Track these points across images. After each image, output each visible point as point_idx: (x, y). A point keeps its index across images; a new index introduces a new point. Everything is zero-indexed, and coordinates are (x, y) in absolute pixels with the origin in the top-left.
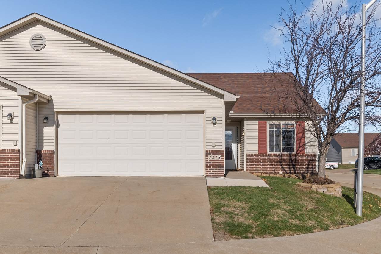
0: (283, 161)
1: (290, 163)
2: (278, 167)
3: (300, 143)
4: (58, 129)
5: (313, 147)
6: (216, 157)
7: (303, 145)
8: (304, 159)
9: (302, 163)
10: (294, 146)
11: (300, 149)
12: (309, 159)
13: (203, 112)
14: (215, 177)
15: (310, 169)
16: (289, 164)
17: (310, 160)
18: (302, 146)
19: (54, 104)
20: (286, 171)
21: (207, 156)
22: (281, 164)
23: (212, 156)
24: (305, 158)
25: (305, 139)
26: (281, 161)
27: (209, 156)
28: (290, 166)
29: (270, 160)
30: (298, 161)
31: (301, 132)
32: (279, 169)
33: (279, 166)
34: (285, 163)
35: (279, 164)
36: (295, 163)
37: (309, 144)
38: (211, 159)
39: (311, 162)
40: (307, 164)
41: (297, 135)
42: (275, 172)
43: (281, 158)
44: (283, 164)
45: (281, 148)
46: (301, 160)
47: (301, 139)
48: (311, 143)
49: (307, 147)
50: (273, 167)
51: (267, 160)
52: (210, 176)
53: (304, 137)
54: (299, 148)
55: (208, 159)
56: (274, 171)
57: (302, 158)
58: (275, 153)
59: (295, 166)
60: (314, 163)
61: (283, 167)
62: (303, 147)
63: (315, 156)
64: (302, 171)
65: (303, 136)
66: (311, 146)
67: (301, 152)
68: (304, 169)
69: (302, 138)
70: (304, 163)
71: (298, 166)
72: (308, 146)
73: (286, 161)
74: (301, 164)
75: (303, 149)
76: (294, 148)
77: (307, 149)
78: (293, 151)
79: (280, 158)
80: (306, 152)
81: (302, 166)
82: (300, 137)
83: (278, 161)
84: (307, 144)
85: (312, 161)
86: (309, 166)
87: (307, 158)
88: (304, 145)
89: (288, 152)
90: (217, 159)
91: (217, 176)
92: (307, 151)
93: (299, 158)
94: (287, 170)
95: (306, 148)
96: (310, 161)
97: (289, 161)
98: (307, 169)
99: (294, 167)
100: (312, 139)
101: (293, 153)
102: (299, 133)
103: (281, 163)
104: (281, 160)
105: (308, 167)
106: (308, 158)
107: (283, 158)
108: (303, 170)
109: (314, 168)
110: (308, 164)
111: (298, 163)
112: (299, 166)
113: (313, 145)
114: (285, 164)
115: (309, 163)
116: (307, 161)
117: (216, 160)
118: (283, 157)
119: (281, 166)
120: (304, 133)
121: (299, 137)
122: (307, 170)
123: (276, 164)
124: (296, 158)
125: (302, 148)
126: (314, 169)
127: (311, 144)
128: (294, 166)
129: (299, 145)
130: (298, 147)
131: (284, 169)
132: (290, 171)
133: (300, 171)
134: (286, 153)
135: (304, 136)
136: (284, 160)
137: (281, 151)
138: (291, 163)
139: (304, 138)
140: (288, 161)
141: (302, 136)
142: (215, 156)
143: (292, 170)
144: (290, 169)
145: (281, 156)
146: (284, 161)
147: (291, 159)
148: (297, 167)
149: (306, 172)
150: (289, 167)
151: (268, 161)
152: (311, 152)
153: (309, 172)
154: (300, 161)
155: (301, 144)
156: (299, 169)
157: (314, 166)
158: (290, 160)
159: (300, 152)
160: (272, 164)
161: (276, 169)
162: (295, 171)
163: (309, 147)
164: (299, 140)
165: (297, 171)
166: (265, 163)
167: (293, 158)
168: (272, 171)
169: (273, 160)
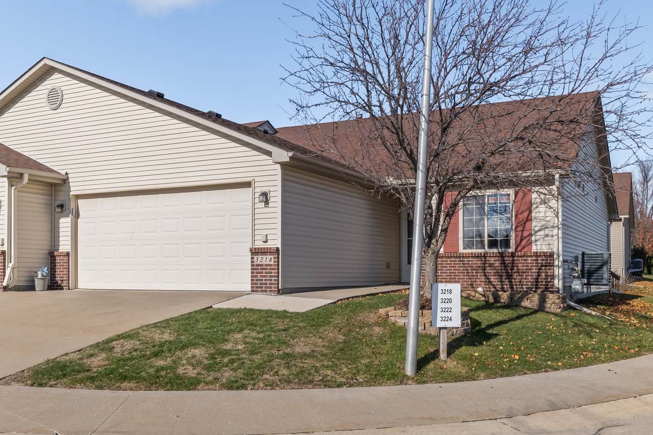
0: (488, 267)
1: (501, 270)
2: (478, 279)
3: (523, 231)
4: (78, 220)
5: (549, 238)
6: (267, 260)
7: (529, 235)
8: (529, 261)
9: (526, 269)
10: (512, 238)
11: (524, 243)
12: (539, 261)
13: (247, 185)
14: (264, 293)
15: (543, 282)
16: (501, 272)
17: (542, 263)
18: (526, 237)
19: (71, 184)
20: (493, 285)
21: (252, 258)
22: (485, 273)
23: (260, 257)
24: (531, 260)
25: (534, 224)
26: (484, 267)
27: (255, 257)
28: (501, 276)
29: (463, 264)
30: (518, 266)
31: (525, 211)
32: (480, 282)
33: (480, 276)
34: (492, 269)
35: (480, 273)
36: (512, 270)
37: (542, 233)
38: (259, 263)
39: (544, 268)
40: (535, 272)
41: (516, 216)
42: (473, 287)
43: (485, 261)
44: (488, 273)
45: (486, 242)
46: (524, 263)
47: (525, 223)
48: (547, 230)
49: (537, 238)
50: (470, 279)
51: (457, 264)
52: (258, 291)
53: (531, 220)
54: (521, 240)
55: (255, 263)
56: (472, 285)
57: (526, 260)
58: (474, 251)
59: (512, 275)
60: (549, 269)
61: (488, 279)
62: (528, 238)
63: (551, 255)
64: (524, 287)
65: (530, 218)
66: (547, 236)
67: (525, 250)
68: (530, 282)
69: (527, 221)
70: (531, 269)
71: (517, 276)
72: (540, 237)
73: (494, 267)
74: (524, 272)
75: (530, 243)
76: (511, 241)
77: (538, 243)
78: (509, 248)
79: (482, 261)
80: (534, 248)
81: (526, 276)
82: (523, 220)
83: (479, 267)
84: (539, 233)
85: (546, 266)
86: (539, 276)
87: (534, 260)
88: (531, 235)
89: (500, 250)
90: (268, 262)
91: (266, 291)
92: (539, 247)
93: (519, 260)
94: (497, 285)
95: (536, 241)
96: (541, 266)
97: (500, 266)
98: (536, 282)
99: (509, 279)
100: (548, 223)
101: (510, 250)
102: (521, 213)
103: (484, 269)
104: (485, 264)
105: (537, 279)
106: (537, 260)
107: (489, 261)
108: (527, 285)
109: (549, 280)
110: (538, 273)
111: (517, 269)
112: (519, 275)
113: (550, 234)
114: (491, 273)
115: (540, 269)
116: (536, 266)
117: (266, 265)
118: (488, 258)
119: (486, 276)
120: (530, 212)
121: (521, 220)
122: (537, 285)
123: (476, 273)
124: (513, 260)
125: (528, 241)
126: (550, 282)
127: (547, 232)
128: (510, 277)
129: (522, 236)
130: (519, 238)
131: (490, 282)
132: (502, 285)
133: (522, 285)
134: (495, 250)
135: (532, 217)
136: (489, 264)
137: (486, 247)
138: (505, 269)
139: (530, 222)
140: (498, 267)
141: (528, 217)
142: (264, 257)
143: (506, 285)
144: (501, 282)
145: (484, 256)
146: (491, 267)
147: (503, 263)
148: (515, 279)
149: (533, 287)
150: (500, 279)
151: (461, 267)
152: (545, 249)
153: (540, 288)
154: (521, 266)
155: (525, 234)
156: (520, 282)
157: (551, 276)
158: (501, 264)
159: (523, 248)
160: (467, 273)
161: (475, 281)
162: (512, 285)
163: (543, 238)
164: (521, 225)
165: (516, 285)
166: (454, 270)
167: (508, 260)
168: (469, 285)
169: (469, 264)
